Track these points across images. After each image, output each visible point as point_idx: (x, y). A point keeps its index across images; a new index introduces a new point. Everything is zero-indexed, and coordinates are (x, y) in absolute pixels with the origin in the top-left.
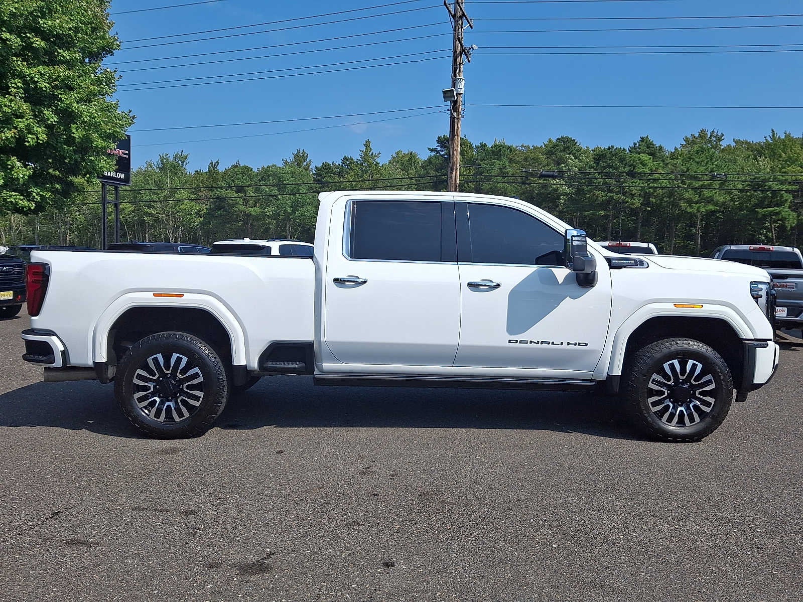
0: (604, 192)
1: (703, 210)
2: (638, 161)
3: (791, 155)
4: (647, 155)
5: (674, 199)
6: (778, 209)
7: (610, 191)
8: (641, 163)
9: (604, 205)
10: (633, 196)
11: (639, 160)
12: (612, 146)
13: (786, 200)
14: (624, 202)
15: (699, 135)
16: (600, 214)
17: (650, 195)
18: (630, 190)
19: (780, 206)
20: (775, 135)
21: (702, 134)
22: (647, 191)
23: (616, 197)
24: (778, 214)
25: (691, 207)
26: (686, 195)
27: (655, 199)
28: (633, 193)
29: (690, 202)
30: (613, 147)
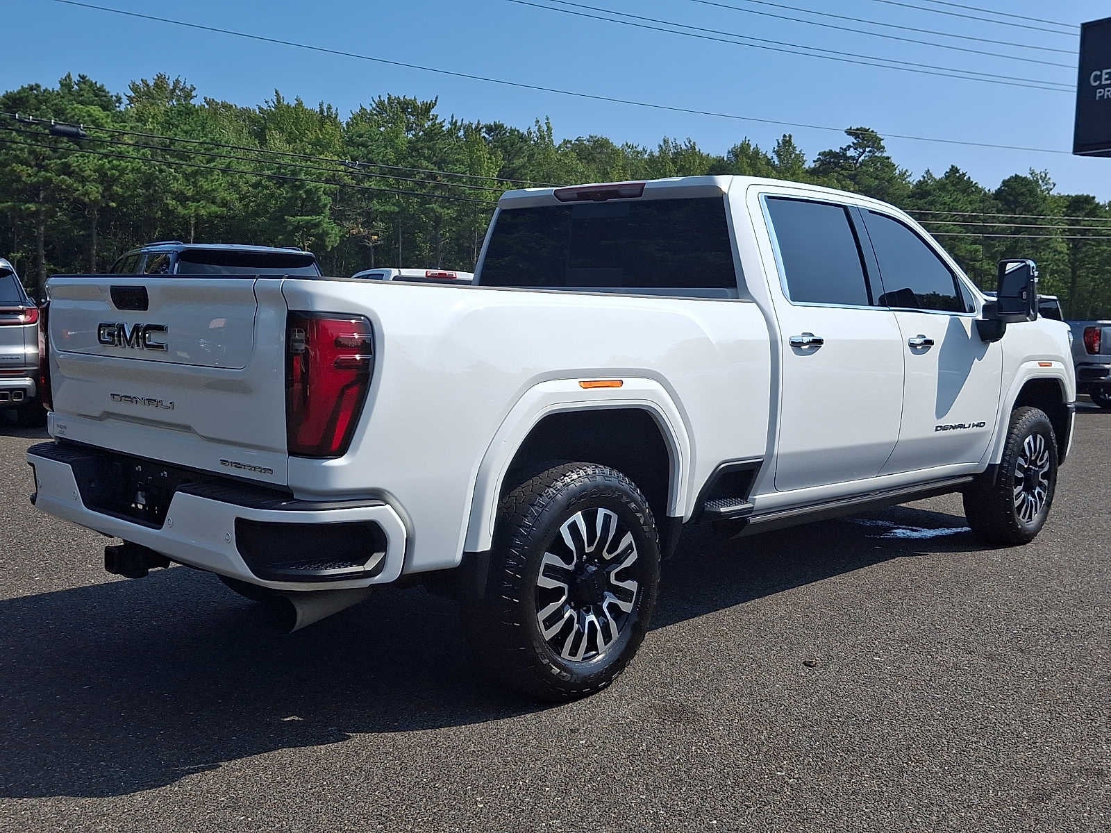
0: (32, 168)
1: (202, 212)
2: (86, 118)
3: (321, 137)
4: (100, 109)
5: (155, 191)
6: (316, 218)
7: (41, 167)
8: (93, 122)
9: (32, 192)
10: (84, 180)
11: (89, 116)
12: (36, 85)
13: (325, 205)
14: (70, 189)
15: (155, 83)
16: (29, 208)
17: (114, 180)
18: (81, 170)
19: (319, 214)
20: (282, 101)
21: (160, 82)
22: (109, 173)
23: (56, 179)
24: (317, 225)
25: (185, 208)
26: (175, 186)
27: (121, 188)
28: (85, 174)
29: (182, 198)
30: (38, 86)
